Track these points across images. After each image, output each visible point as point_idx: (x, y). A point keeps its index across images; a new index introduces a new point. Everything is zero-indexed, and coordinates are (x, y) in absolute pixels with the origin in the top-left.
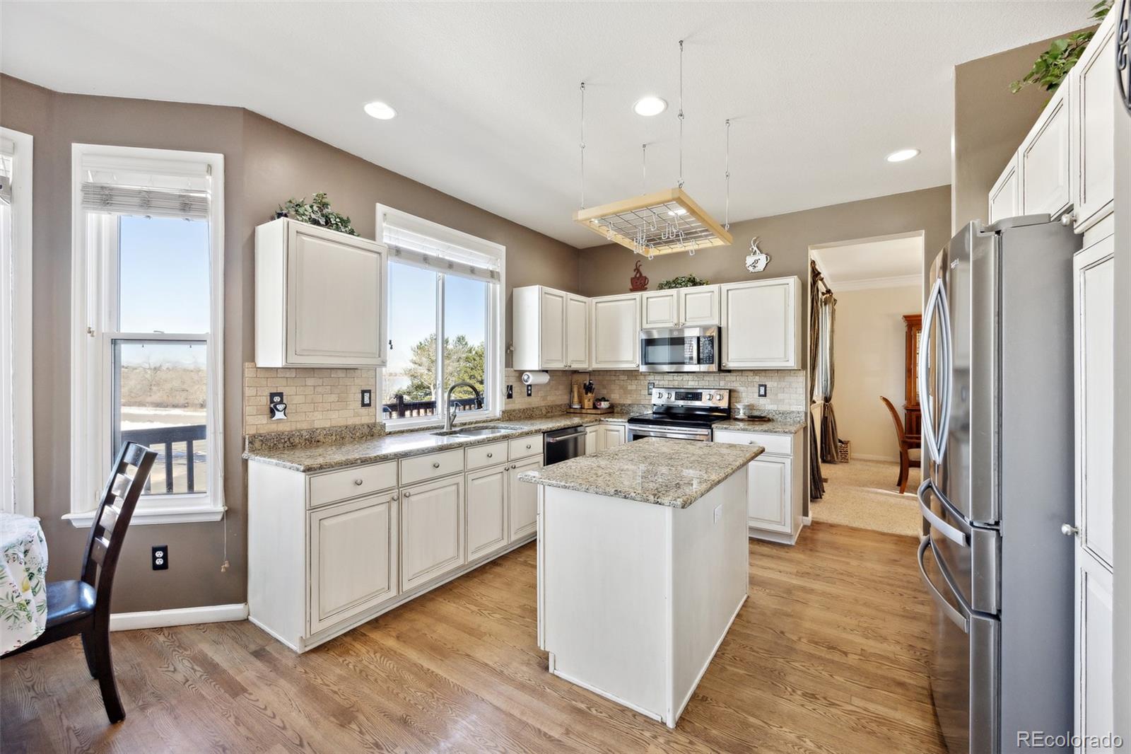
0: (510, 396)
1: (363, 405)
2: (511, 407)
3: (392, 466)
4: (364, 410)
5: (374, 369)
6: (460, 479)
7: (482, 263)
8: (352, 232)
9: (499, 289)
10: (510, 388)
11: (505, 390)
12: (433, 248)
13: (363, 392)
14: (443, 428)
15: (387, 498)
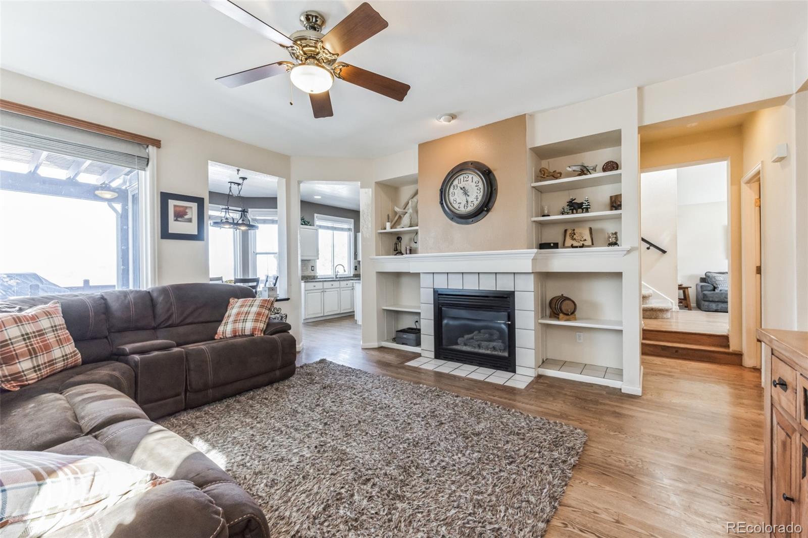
0: (356, 269)
1: (312, 270)
2: (356, 273)
3: (321, 283)
4: (312, 272)
5: (314, 260)
6: (338, 289)
7: (346, 226)
8: (310, 225)
9: (352, 233)
10: (356, 267)
11: (354, 267)
12: (329, 224)
13: (312, 267)
14: (333, 278)
15: (320, 291)
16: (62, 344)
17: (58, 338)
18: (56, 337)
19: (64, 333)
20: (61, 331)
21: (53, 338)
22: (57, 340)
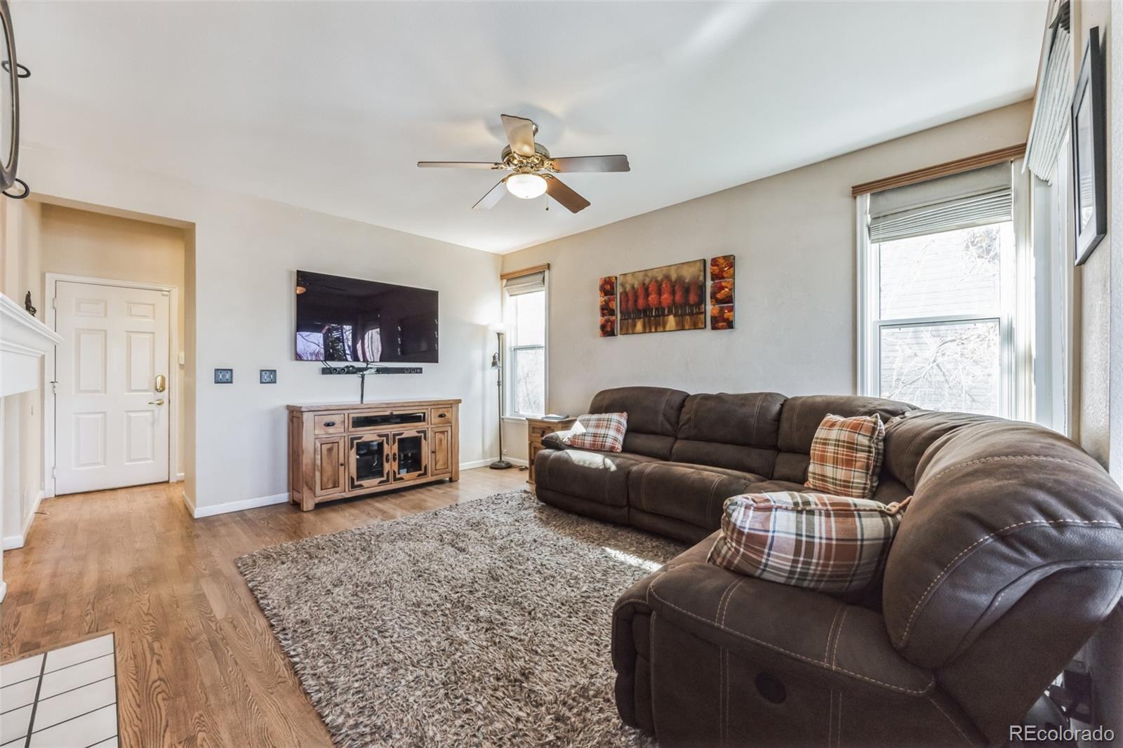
16: (837, 465)
17: (836, 455)
18: (834, 453)
19: (845, 453)
20: (842, 449)
21: (831, 452)
22: (834, 457)
